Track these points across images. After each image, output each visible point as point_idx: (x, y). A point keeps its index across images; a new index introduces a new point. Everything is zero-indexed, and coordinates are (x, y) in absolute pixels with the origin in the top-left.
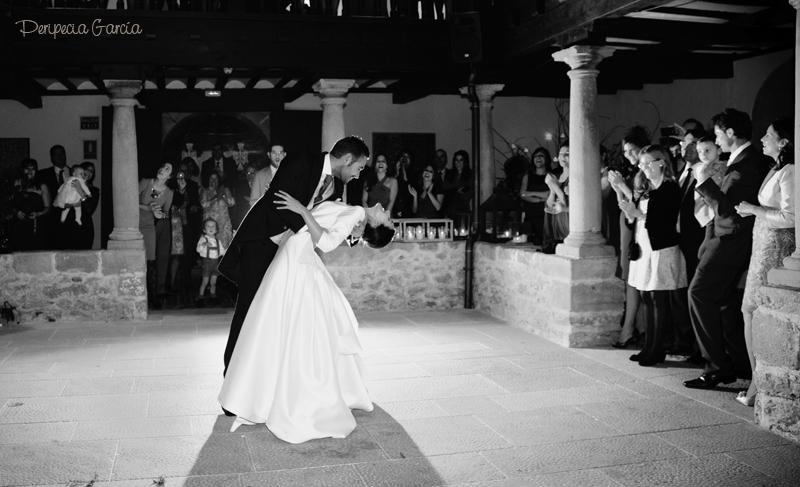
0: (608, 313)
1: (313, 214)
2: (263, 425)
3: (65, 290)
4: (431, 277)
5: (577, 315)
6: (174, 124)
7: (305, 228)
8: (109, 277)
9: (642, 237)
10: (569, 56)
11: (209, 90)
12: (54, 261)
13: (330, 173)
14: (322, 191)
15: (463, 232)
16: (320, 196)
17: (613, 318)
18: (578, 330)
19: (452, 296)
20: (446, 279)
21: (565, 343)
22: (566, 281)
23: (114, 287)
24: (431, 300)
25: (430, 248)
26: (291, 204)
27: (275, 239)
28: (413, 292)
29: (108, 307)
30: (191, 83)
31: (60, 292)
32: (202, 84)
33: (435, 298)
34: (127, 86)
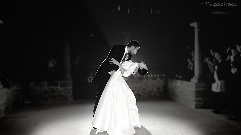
0: (206, 98)
1: (122, 65)
2: (106, 132)
4: (155, 88)
5: (197, 99)
7: (119, 69)
8: (62, 88)
9: (216, 77)
10: (195, 25)
12: (46, 84)
13: (127, 52)
14: (125, 58)
16: (124, 59)
18: (198, 103)
19: (161, 94)
20: (159, 89)
21: (193, 107)
22: (194, 89)
23: (63, 91)
25: (155, 80)
26: (115, 62)
27: (110, 73)
31: (48, 92)
33: (156, 94)
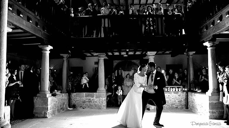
0: (220, 110)
3: (87, 101)
4: (177, 101)
5: (211, 111)
6: (116, 63)
8: (97, 99)
10: (207, 44)
11: (125, 55)
12: (85, 95)
15: (186, 90)
17: (222, 112)
18: (212, 115)
19: (182, 106)
20: (181, 101)
21: (208, 118)
23: (98, 101)
24: (177, 107)
25: (176, 93)
28: (172, 105)
29: (97, 106)
30: (120, 53)
31: (86, 102)
32: (123, 53)
33: (178, 106)
34: (102, 54)
